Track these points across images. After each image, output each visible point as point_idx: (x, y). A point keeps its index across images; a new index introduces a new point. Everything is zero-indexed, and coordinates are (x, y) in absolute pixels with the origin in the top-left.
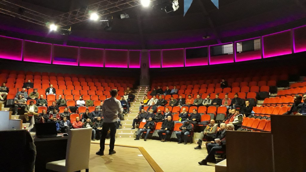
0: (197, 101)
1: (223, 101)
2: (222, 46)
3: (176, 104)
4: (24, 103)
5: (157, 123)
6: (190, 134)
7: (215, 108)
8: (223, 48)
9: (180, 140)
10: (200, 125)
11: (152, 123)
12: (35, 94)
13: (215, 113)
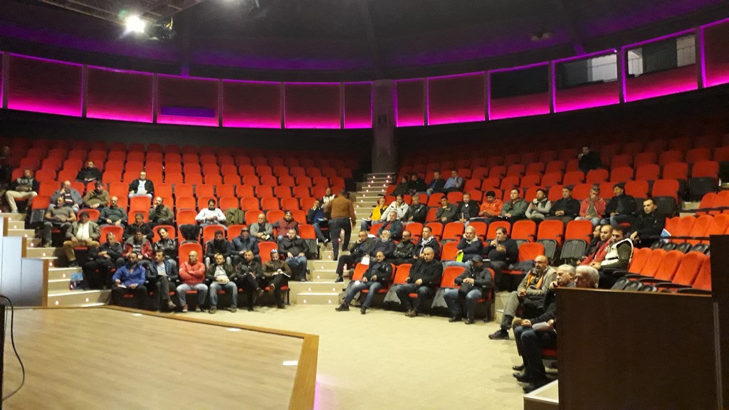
0: (510, 207)
1: (583, 205)
2: (588, 61)
3: (455, 215)
4: (70, 217)
5: (398, 265)
6: (484, 296)
7: (560, 224)
8: (592, 67)
9: (455, 312)
10: (514, 272)
11: (383, 267)
12: (98, 196)
13: (559, 239)
